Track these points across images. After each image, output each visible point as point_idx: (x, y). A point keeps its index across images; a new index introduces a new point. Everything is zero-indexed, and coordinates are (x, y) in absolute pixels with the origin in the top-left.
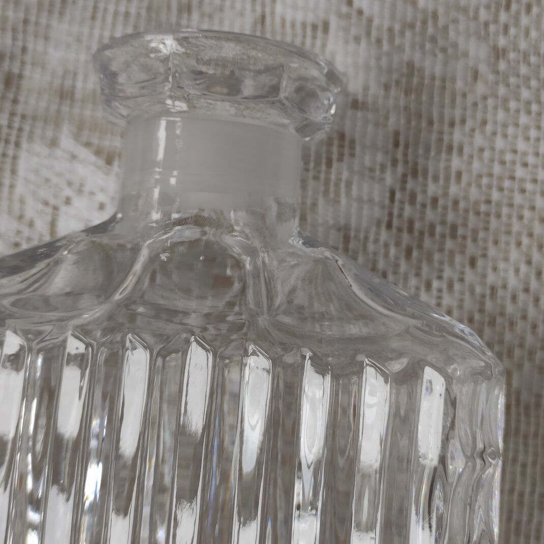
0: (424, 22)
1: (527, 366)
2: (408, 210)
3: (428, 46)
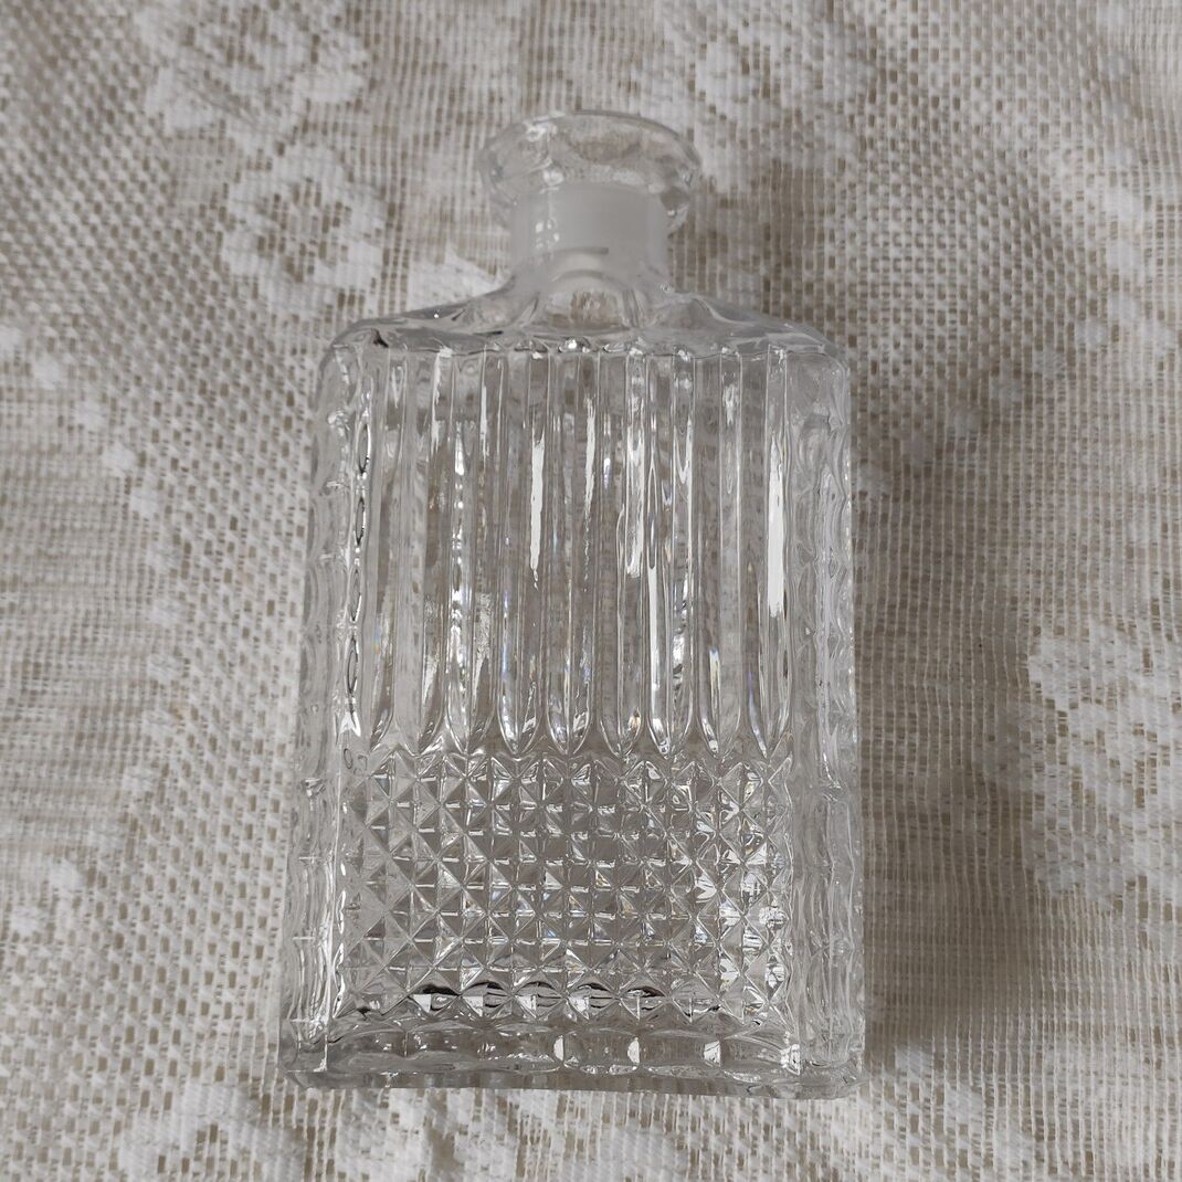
0: (788, 121)
1: (914, 434)
2: (783, 297)
3: (793, 143)
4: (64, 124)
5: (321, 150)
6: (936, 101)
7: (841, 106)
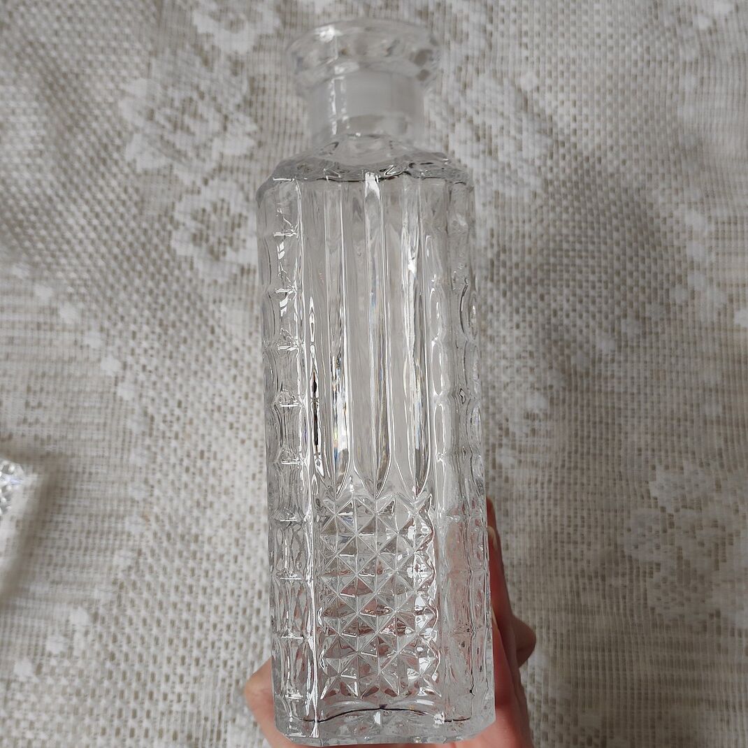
0: (503, 169)
1: (579, 352)
2: (502, 271)
3: (506, 181)
4: (77, 165)
5: (230, 183)
6: (588, 159)
7: (533, 161)
